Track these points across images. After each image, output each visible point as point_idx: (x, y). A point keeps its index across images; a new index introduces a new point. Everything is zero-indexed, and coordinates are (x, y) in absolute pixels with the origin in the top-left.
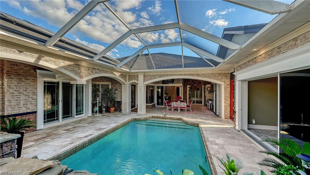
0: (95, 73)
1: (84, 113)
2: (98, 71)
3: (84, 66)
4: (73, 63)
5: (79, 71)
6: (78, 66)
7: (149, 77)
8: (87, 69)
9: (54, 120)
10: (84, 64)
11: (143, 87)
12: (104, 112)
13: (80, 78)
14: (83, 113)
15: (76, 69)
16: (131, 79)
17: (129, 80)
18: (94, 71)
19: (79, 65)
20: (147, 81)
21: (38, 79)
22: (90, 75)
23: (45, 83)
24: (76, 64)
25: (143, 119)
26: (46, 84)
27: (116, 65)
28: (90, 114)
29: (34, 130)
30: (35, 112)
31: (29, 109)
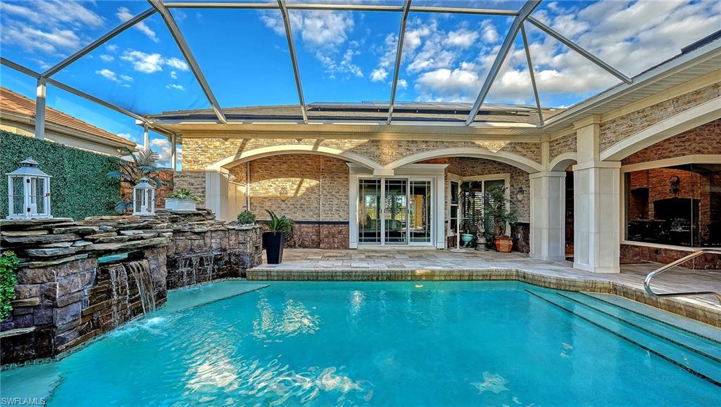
0: (417, 150)
1: (431, 240)
2: (424, 146)
3: (388, 142)
4: (366, 141)
5: (378, 152)
6: (376, 143)
7: (621, 125)
8: (396, 146)
9: (375, 240)
10: (387, 137)
11: (592, 171)
12: (482, 246)
13: (381, 164)
14: (429, 241)
15: (373, 149)
16: (555, 152)
17: (552, 156)
18: (413, 147)
19: (379, 141)
20: (612, 143)
21: (350, 175)
22: (404, 156)
23: (361, 181)
24: (373, 141)
25: (554, 281)
26: (363, 184)
27: (465, 121)
28: (442, 244)
29: (347, 248)
30: (348, 223)
31: (341, 217)
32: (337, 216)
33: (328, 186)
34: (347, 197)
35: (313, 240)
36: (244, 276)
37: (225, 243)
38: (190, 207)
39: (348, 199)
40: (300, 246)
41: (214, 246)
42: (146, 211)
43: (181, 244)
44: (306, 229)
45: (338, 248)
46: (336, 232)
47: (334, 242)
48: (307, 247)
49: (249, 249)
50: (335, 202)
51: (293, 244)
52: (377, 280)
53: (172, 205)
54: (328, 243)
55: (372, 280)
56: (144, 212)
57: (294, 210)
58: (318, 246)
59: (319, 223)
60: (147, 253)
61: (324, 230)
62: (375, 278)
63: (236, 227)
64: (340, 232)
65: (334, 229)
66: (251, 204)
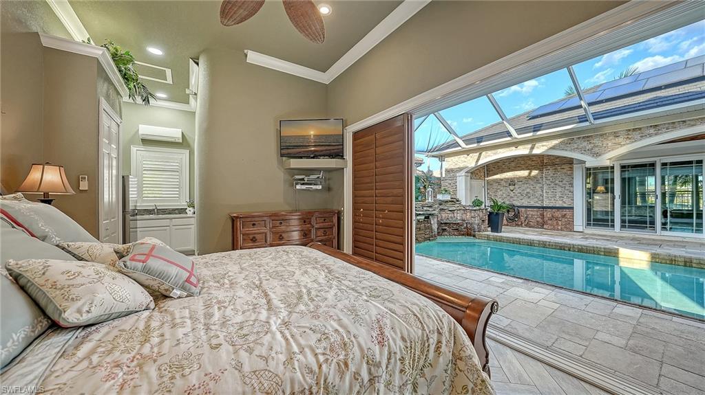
9: (607, 226)
14: (700, 232)
21: (574, 166)
29: (572, 230)
30: (572, 208)
31: (565, 203)
32: (561, 202)
33: (552, 177)
34: (572, 185)
35: (538, 222)
36: (474, 236)
37: (464, 216)
38: (448, 197)
39: (572, 187)
40: (526, 226)
41: (459, 218)
42: (430, 200)
43: (444, 215)
44: (531, 213)
45: (562, 230)
46: (560, 216)
47: (558, 224)
48: (533, 227)
49: (477, 221)
50: (559, 189)
51: (520, 223)
52: (569, 250)
53: (440, 197)
54: (551, 225)
55: (564, 250)
56: (430, 201)
57: (522, 197)
58: (542, 227)
59: (543, 208)
60: (430, 217)
61: (548, 214)
62: (567, 249)
63: (471, 208)
64: (564, 216)
65: (558, 214)
66: (488, 193)
